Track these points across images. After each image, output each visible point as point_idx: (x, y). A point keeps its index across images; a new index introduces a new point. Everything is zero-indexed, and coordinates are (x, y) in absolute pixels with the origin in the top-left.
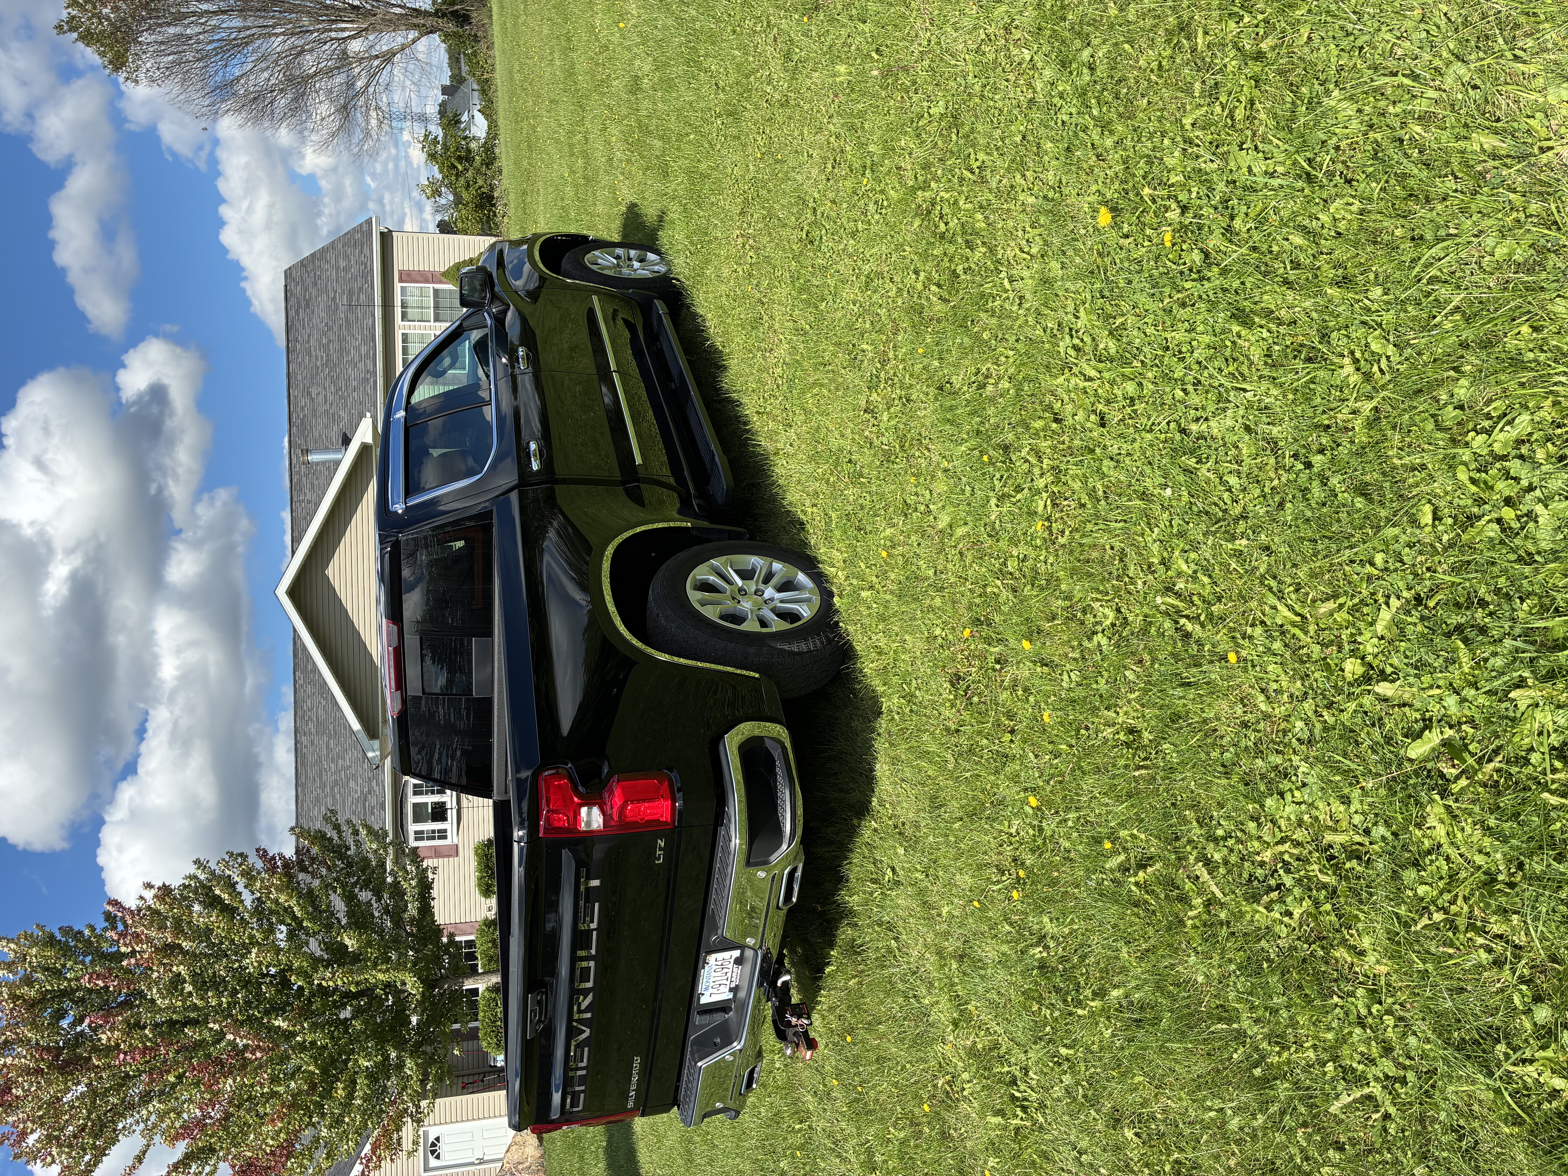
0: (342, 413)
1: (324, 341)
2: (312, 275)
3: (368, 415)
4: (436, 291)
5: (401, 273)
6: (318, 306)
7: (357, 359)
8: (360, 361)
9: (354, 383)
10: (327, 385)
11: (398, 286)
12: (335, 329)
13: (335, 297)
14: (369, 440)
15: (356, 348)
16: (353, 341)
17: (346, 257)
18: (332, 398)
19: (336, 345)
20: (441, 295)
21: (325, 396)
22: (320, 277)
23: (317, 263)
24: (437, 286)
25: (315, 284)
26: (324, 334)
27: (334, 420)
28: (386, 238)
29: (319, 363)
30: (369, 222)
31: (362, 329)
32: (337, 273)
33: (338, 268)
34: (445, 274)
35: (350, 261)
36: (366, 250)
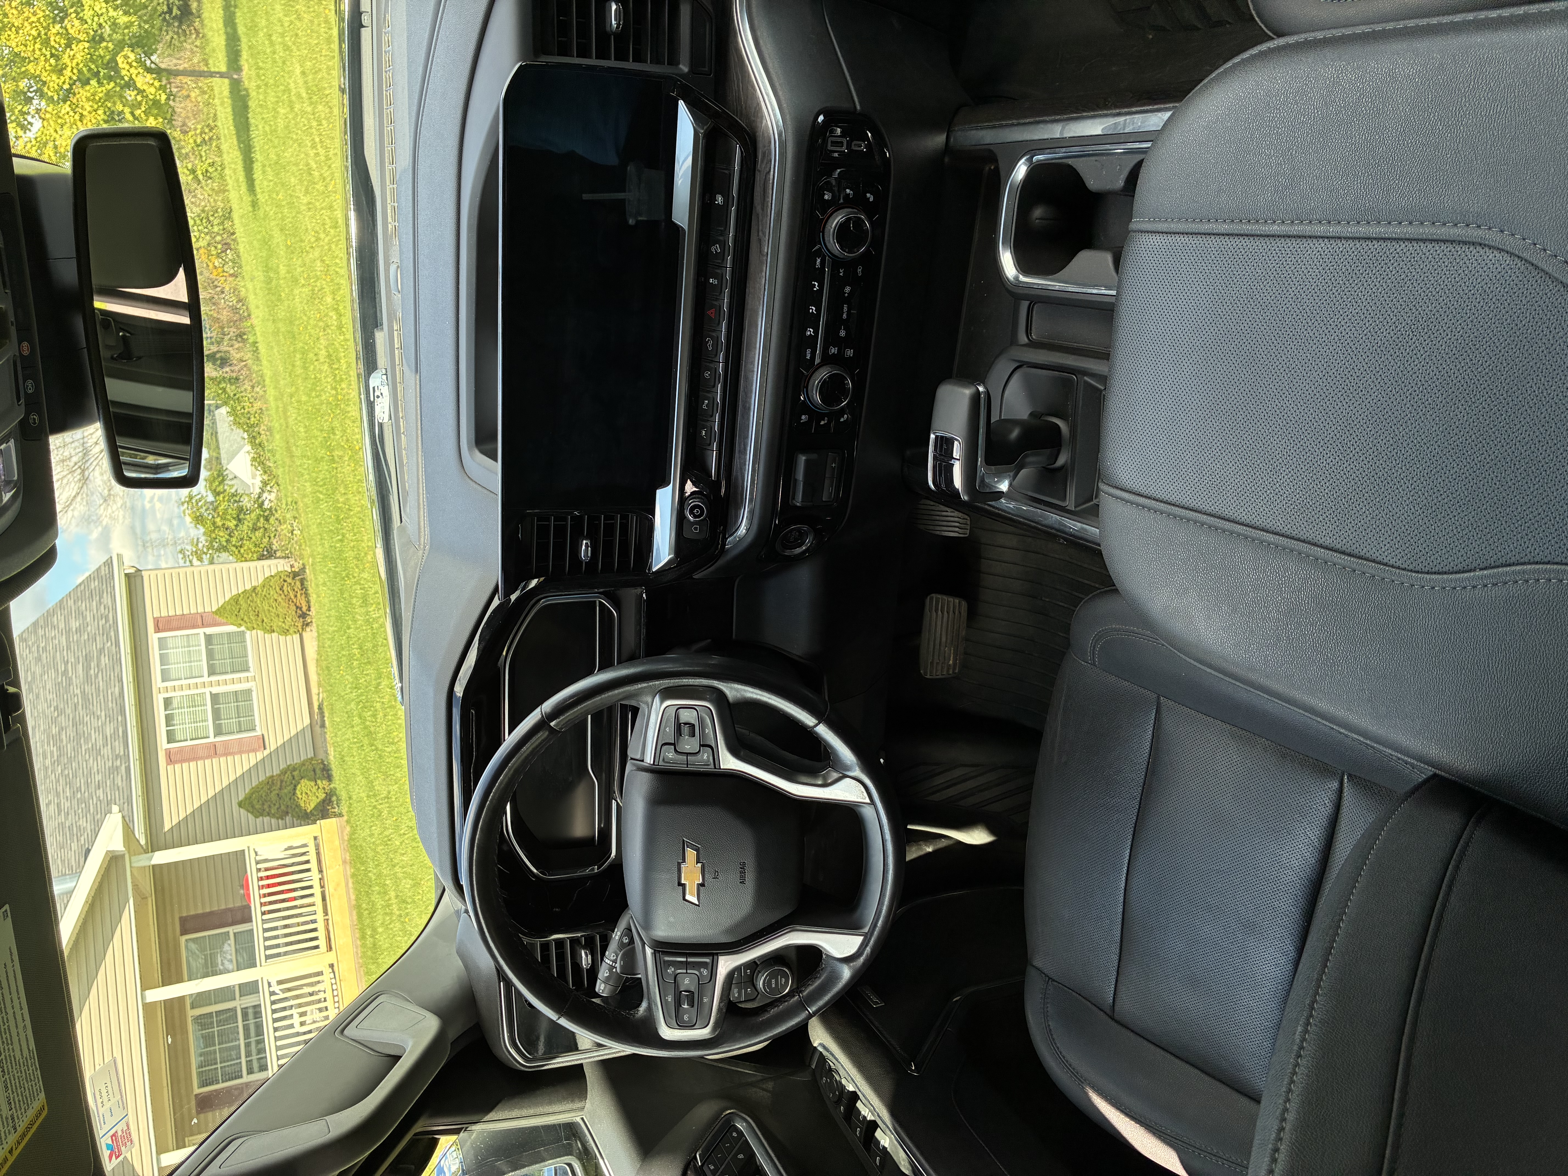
0: (82, 823)
1: (54, 730)
2: (34, 649)
3: (115, 809)
4: (209, 639)
5: (157, 621)
6: (44, 688)
7: (100, 742)
8: (105, 745)
9: (99, 777)
10: (60, 789)
11: (154, 638)
12: (68, 711)
13: (66, 670)
14: (118, 845)
15: (100, 730)
16: (95, 723)
17: (80, 614)
18: (68, 804)
19: (71, 732)
20: (215, 641)
21: (59, 805)
22: (45, 649)
23: (41, 632)
24: (209, 631)
25: (39, 659)
26: (54, 721)
27: (72, 835)
28: (133, 580)
29: (48, 762)
30: (109, 563)
31: (106, 702)
32: (68, 639)
33: (68, 632)
34: (220, 611)
35: (84, 618)
36: (106, 599)
